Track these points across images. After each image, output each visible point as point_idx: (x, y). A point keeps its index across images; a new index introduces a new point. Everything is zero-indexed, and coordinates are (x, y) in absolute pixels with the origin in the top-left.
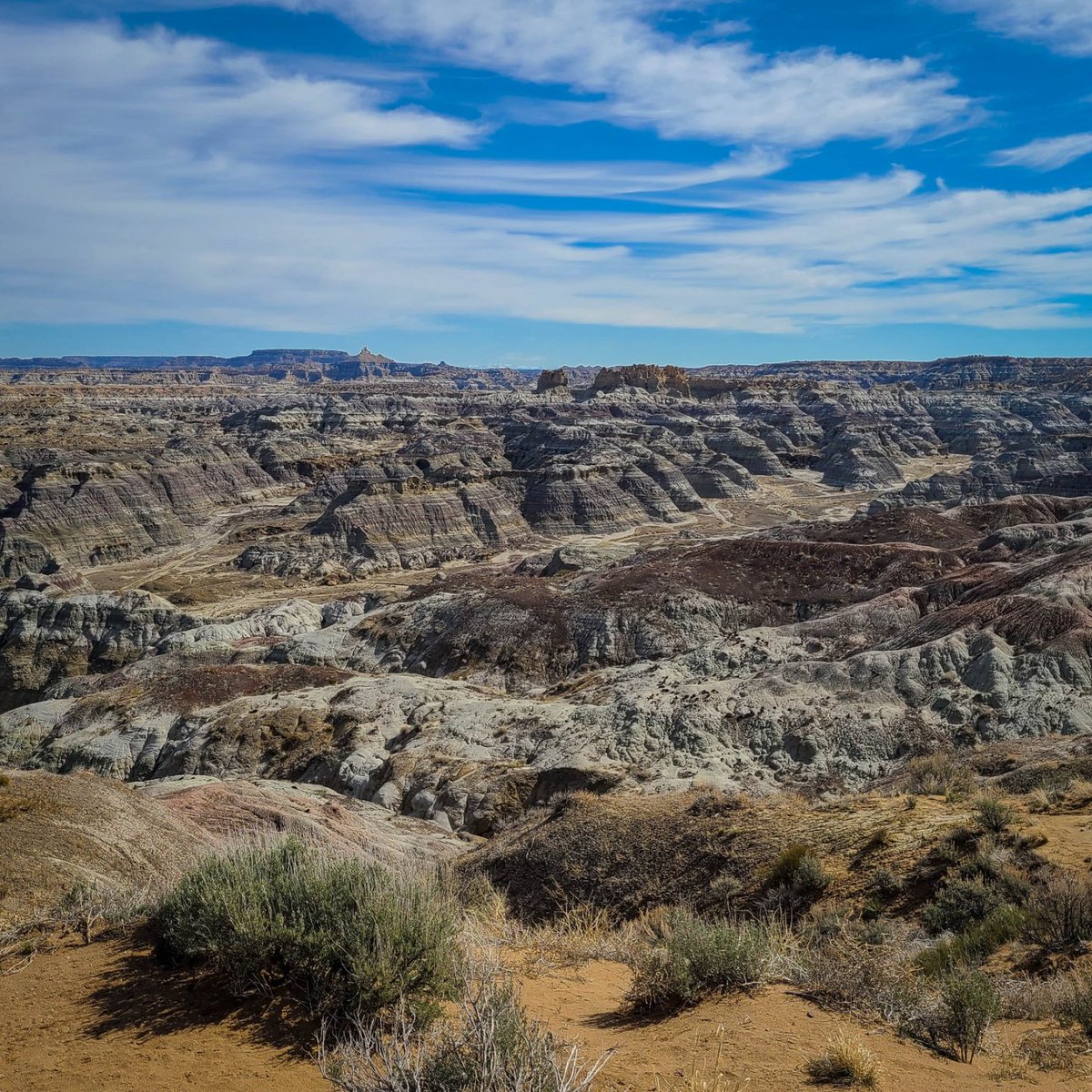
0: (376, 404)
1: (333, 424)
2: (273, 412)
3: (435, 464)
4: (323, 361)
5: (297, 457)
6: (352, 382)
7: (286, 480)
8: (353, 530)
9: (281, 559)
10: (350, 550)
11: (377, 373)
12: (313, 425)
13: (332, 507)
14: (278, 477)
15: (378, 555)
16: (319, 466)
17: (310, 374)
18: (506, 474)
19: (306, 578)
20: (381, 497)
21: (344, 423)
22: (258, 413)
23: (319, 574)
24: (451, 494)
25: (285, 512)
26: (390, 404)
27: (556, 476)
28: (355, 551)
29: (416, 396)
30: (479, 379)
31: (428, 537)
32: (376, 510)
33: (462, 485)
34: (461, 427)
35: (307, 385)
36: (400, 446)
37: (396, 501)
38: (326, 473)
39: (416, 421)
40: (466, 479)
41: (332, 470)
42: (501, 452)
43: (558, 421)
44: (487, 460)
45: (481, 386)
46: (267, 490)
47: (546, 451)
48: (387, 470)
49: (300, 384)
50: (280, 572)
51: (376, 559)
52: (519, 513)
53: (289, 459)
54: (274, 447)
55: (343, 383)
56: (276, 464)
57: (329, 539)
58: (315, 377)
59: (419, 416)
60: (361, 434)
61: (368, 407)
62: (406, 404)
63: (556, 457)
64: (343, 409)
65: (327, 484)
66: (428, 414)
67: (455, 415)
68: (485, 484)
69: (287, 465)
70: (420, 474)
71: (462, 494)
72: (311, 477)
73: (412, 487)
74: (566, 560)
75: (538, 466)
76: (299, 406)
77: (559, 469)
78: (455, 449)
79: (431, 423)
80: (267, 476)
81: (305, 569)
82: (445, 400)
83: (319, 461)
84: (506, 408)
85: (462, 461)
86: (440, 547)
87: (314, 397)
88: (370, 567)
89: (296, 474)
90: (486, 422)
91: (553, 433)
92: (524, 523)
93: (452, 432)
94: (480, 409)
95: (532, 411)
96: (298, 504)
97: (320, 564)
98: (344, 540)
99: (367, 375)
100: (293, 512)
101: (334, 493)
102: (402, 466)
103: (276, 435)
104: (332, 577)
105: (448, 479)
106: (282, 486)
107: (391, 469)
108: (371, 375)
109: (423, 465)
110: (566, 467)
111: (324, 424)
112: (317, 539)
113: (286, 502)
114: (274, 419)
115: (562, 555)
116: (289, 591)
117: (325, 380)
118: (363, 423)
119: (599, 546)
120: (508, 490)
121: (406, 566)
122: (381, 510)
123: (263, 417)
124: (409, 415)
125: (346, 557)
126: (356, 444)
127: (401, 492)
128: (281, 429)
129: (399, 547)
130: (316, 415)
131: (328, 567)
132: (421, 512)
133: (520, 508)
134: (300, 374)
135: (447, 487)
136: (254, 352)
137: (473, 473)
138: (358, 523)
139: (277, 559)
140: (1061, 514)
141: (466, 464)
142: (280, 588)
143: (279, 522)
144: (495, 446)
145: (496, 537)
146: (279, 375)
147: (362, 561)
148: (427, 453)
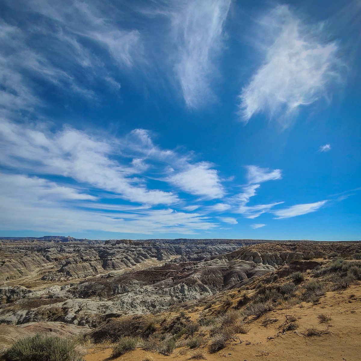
0: (72, 247)
1: (62, 251)
2: (49, 248)
3: (84, 258)
4: (60, 238)
5: (54, 257)
6: (66, 242)
7: (52, 262)
8: (67, 271)
9: (51, 278)
10: (67, 275)
11: (72, 241)
12: (58, 251)
13: (62, 267)
14: (50, 261)
15: (73, 276)
16: (59, 259)
17: (57, 241)
18: (99, 260)
19: (57, 281)
20: (73, 265)
21: (65, 250)
22: (46, 249)
23: (60, 280)
24: (88, 264)
25: (52, 268)
26: (74, 247)
27: (109, 260)
28: (68, 275)
29: (80, 245)
30: (93, 242)
31: (83, 272)
32: (72, 267)
33: (90, 262)
34: (90, 251)
35: (56, 243)
36: (77, 255)
37: (76, 265)
38: (61, 260)
39: (80, 250)
40: (91, 261)
41: (62, 260)
42: (98, 255)
43: (109, 250)
44: (95, 257)
45: (93, 243)
46: (48, 264)
47: (107, 255)
48: (74, 259)
49: (55, 243)
50: (51, 280)
51: (72, 277)
52: (102, 267)
53: (53, 258)
54: (49, 255)
55: (64, 243)
56: (50, 259)
57: (62, 273)
58: (58, 241)
59: (81, 249)
60: (68, 253)
61: (70, 247)
62: (78, 247)
63: (109, 256)
64: (64, 248)
65: (61, 262)
66: (82, 249)
67: (88, 249)
68: (95, 262)
69: (52, 259)
70: (81, 260)
71: (90, 264)
72: (58, 261)
73: (80, 263)
74: (111, 275)
75: (105, 258)
76: (54, 247)
77: (109, 259)
78: (88, 255)
79: (83, 250)
80: (48, 261)
81: (57, 279)
82: (86, 246)
83: (59, 258)
84: (99, 247)
85: (90, 257)
86: (86, 274)
87: (58, 245)
88: (71, 278)
89: (54, 261)
90: (94, 250)
91: (108, 252)
92: (103, 269)
93: (88, 252)
94: (93, 248)
95: (104, 248)
96: (55, 267)
97: (60, 278)
98: (65, 273)
99: (69, 241)
100: (54, 268)
101: (63, 264)
102: (77, 259)
103: (50, 253)
104: (63, 281)
105: (87, 261)
106: (51, 263)
107: (75, 259)
108: (70, 241)
109: (82, 258)
110: (111, 258)
111: (60, 251)
112: (59, 273)
113: (52, 266)
114: (49, 250)
115: (110, 274)
116: (53, 284)
117: (60, 242)
118: (69, 250)
119: (117, 272)
120: (99, 263)
121: (79, 278)
122: (73, 267)
123: (47, 249)
124: (79, 249)
125: (66, 277)
126: (67, 254)
127: (77, 264)
128: (51, 252)
129: (77, 274)
130: (58, 249)
131: (62, 279)
132: (82, 267)
133: (102, 266)
134: (55, 241)
135: (87, 262)
136: (44, 236)
137: (92, 260)
138: (68, 270)
139: (50, 278)
140: (194, 264)
141: (91, 258)
142: (51, 283)
143: (51, 270)
144: (97, 255)
145: (97, 272)
146: (51, 241)
147: (69, 277)
148: (83, 256)
